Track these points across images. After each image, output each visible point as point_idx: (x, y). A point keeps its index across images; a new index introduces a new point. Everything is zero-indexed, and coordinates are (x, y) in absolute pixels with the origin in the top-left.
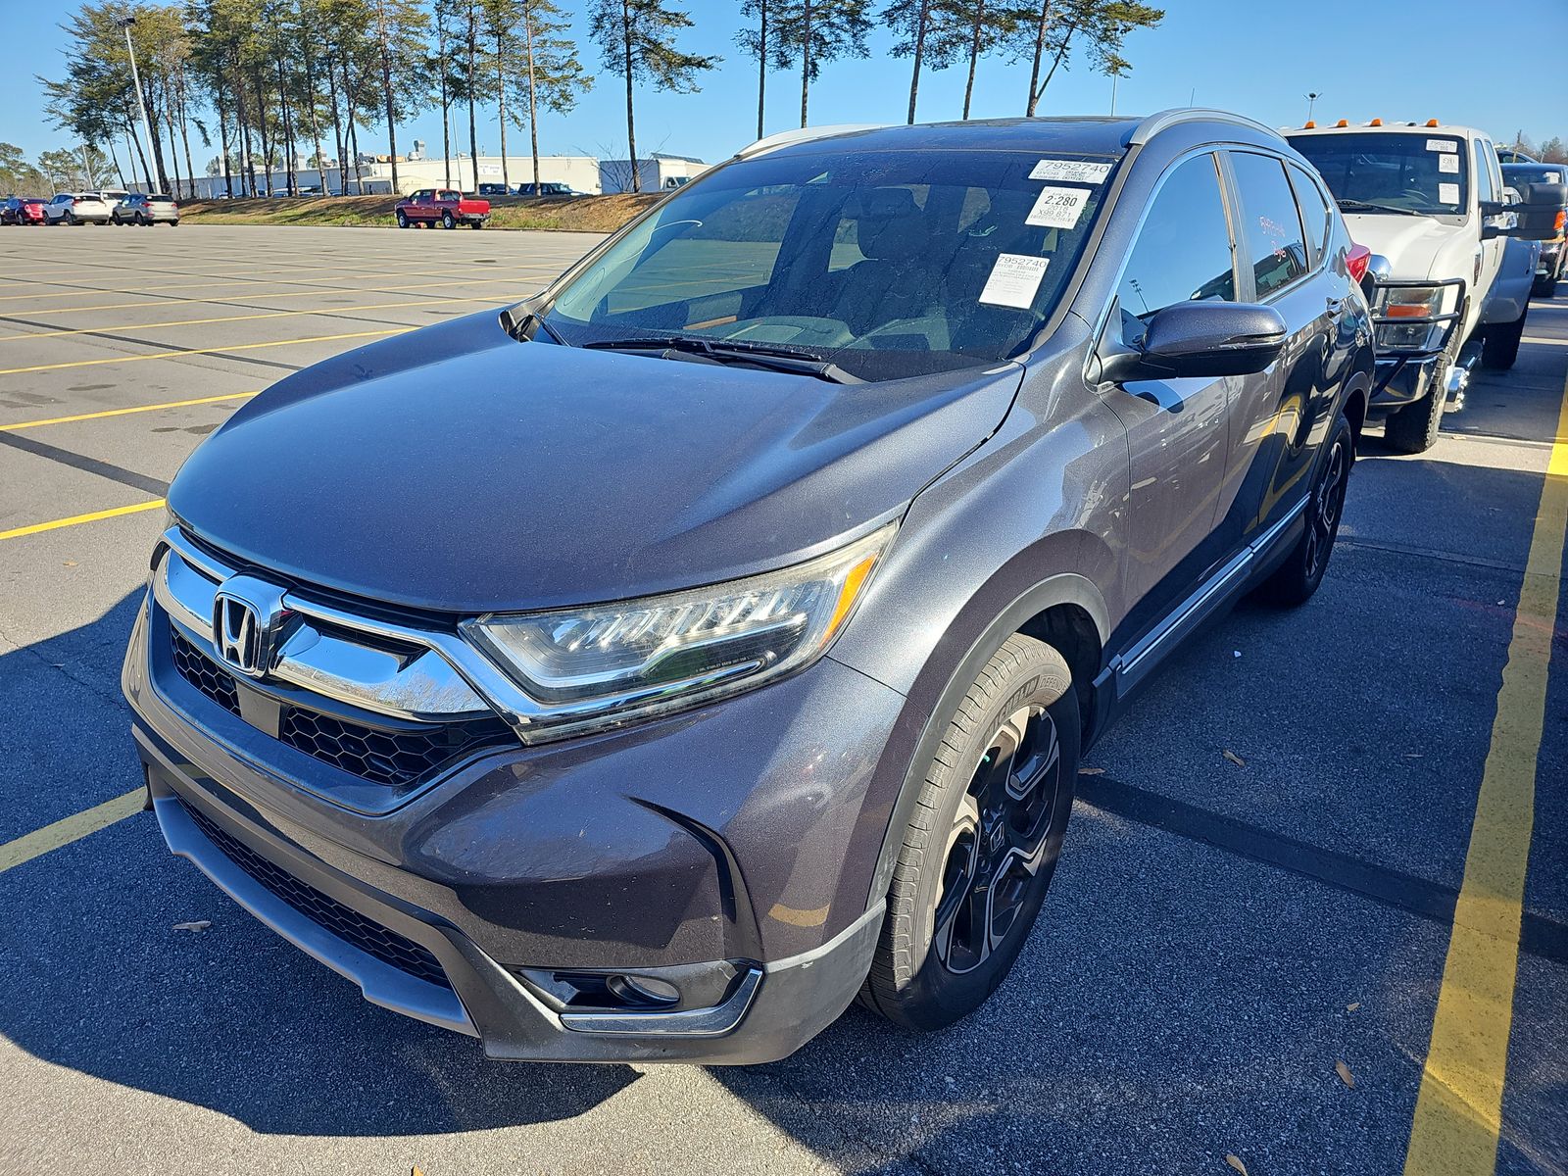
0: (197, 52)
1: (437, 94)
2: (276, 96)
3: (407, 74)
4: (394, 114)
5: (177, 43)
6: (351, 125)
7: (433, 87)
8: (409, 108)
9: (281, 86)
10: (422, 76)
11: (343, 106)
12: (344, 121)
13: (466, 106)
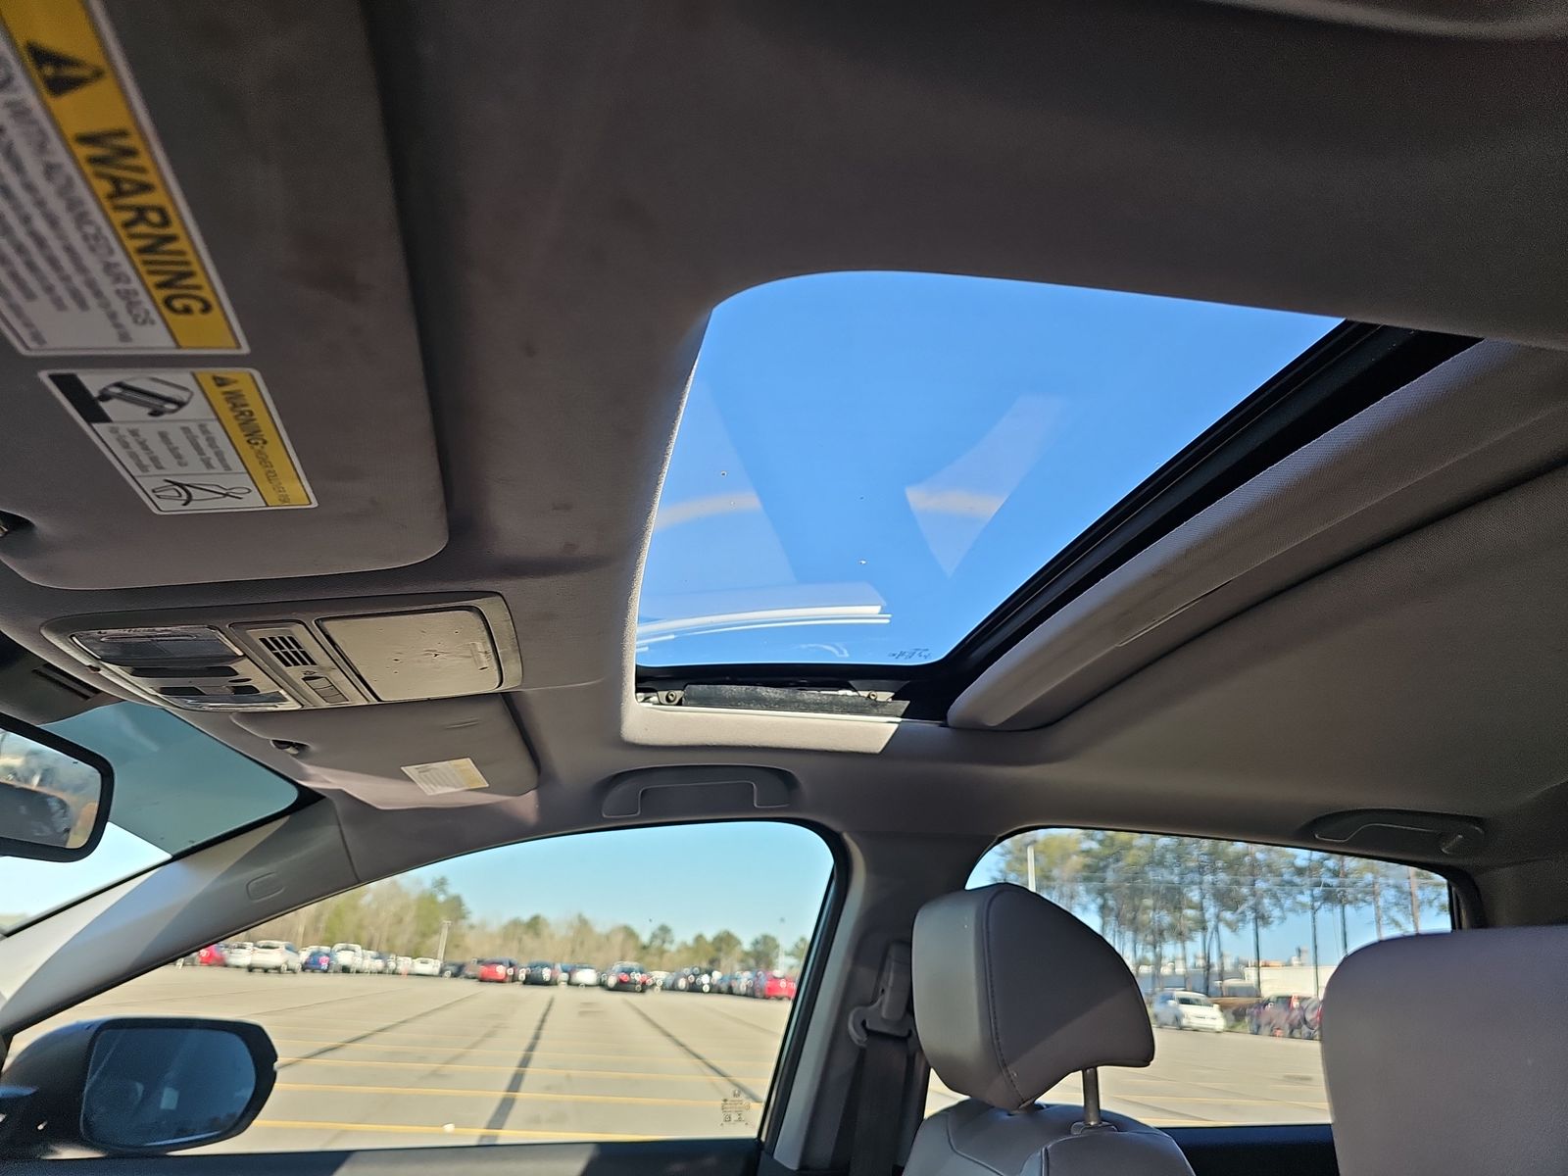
0: (1087, 867)
1: (1305, 899)
2: (1149, 902)
3: (1273, 879)
4: (1262, 919)
5: (1075, 858)
6: (1216, 929)
7: (1302, 893)
8: (1276, 912)
9: (1155, 892)
10: (1291, 883)
11: (1211, 911)
12: (1211, 925)
13: (1338, 910)
